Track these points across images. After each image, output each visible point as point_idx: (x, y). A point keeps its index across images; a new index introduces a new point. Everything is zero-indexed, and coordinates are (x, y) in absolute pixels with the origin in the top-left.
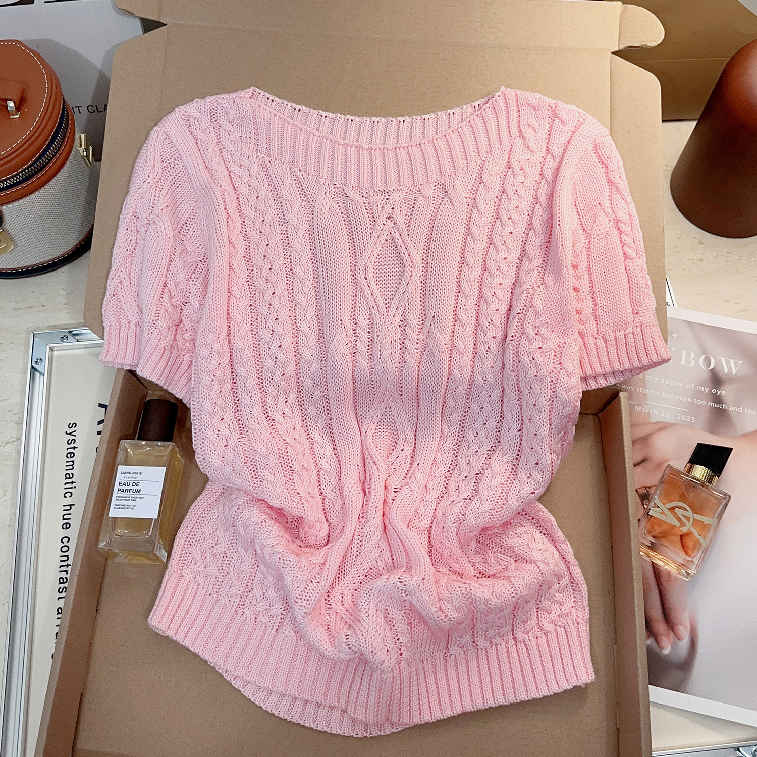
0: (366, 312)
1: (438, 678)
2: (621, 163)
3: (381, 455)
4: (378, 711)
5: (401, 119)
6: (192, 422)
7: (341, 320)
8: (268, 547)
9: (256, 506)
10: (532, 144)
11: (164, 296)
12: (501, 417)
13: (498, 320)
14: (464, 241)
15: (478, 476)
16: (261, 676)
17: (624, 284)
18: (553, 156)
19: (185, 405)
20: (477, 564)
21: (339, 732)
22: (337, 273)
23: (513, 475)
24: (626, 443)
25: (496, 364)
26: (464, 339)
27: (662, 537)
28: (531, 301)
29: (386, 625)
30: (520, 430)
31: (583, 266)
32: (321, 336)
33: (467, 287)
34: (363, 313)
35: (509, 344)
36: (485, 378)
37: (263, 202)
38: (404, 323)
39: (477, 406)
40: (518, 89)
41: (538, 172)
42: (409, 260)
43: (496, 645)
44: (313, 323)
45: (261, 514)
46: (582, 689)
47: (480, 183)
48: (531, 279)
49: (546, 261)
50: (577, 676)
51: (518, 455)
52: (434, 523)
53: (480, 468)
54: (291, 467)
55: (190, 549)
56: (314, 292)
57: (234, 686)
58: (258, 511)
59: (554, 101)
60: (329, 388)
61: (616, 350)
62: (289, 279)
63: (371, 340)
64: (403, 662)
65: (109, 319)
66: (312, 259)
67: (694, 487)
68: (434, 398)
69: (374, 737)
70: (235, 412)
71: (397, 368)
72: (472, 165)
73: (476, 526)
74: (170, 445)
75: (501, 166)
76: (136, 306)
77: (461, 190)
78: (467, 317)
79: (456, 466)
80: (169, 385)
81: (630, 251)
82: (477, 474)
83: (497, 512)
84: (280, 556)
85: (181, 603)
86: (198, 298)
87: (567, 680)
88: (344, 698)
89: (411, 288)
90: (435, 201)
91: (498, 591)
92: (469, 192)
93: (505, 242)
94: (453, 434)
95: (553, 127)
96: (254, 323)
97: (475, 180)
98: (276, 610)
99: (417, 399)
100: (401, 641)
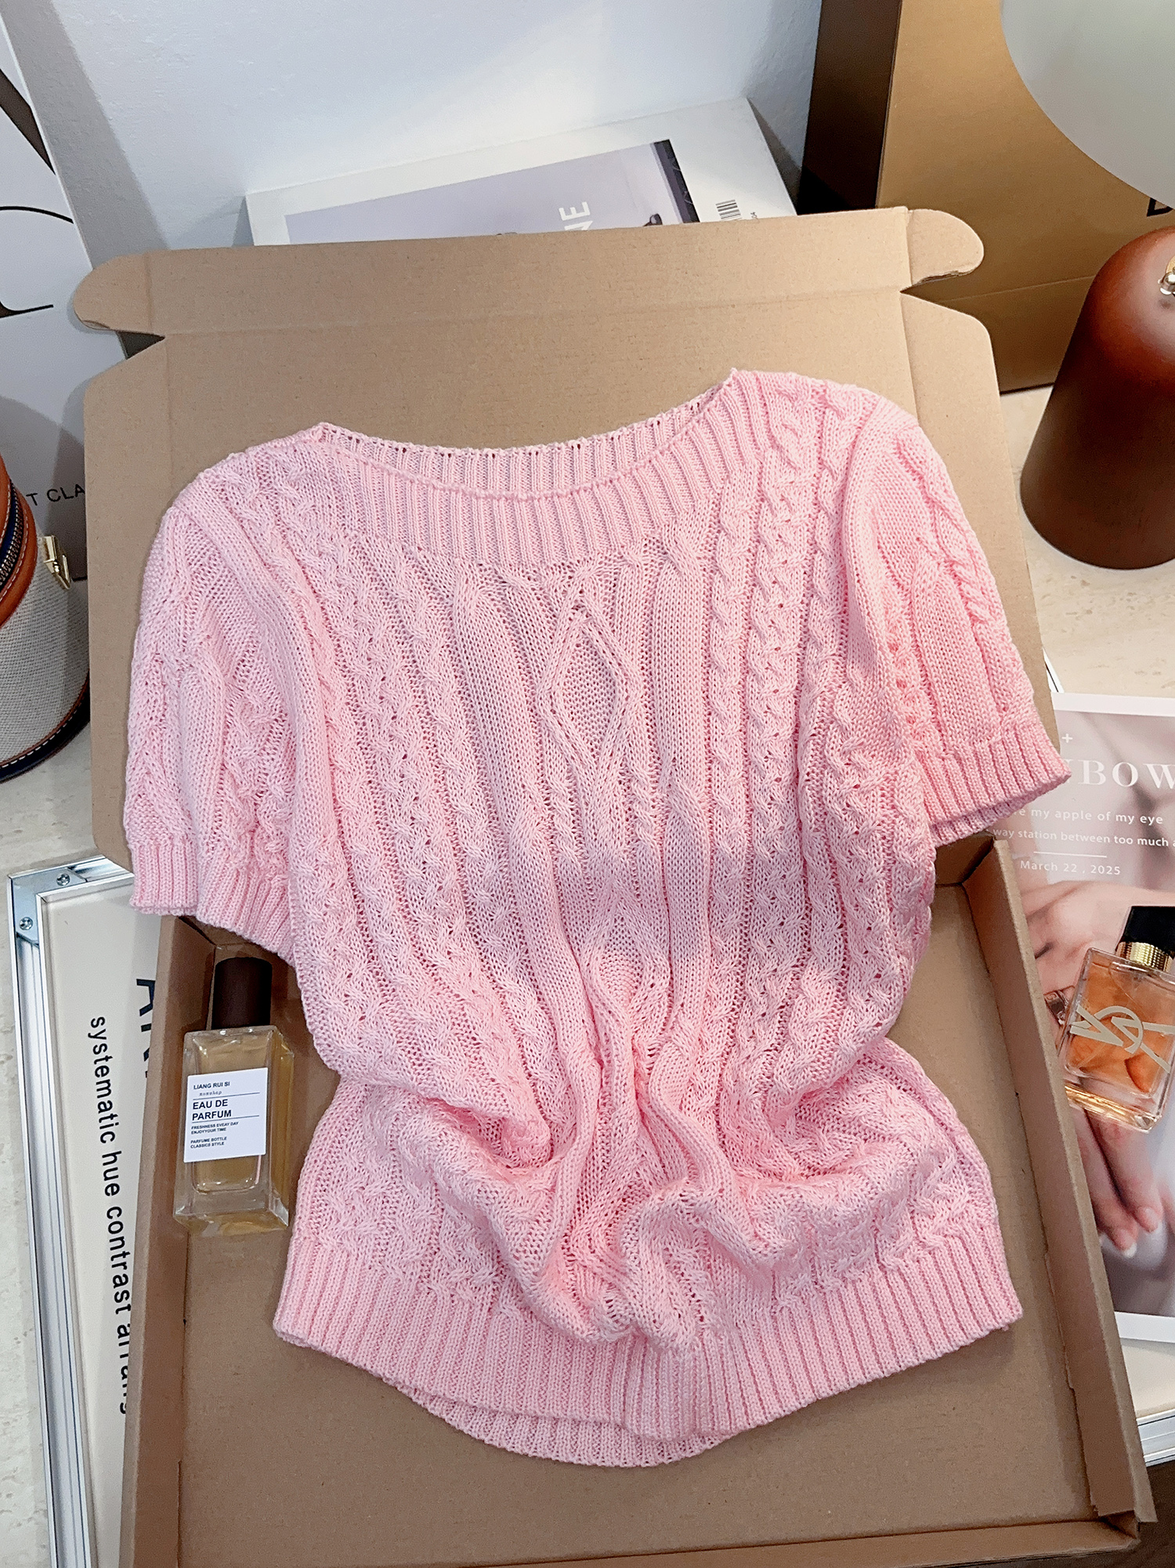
0: (561, 768)
1: (766, 1350)
2: (944, 469)
3: (619, 999)
4: (676, 1419)
5: (574, 443)
6: (300, 987)
7: (523, 786)
8: (457, 1175)
9: (426, 1112)
10: (794, 456)
11: (225, 786)
12: (807, 908)
13: (781, 751)
14: (706, 629)
15: (784, 1010)
16: (474, 1390)
17: (978, 665)
18: (831, 471)
19: (282, 962)
20: (801, 1154)
21: (617, 1463)
22: (505, 710)
23: (841, 1000)
24: (1016, 922)
25: (787, 823)
26: (729, 790)
27: (1098, 1067)
28: (831, 713)
29: (671, 1275)
30: (841, 926)
31: (907, 643)
32: (493, 817)
33: (721, 703)
35: (804, 787)
36: (772, 849)
37: (366, 609)
38: (627, 778)
39: (765, 897)
40: (759, 369)
41: (810, 501)
42: (620, 673)
43: (853, 1282)
44: (477, 797)
45: (435, 1123)
46: (1004, 1332)
47: (719, 532)
48: (825, 675)
49: (845, 644)
50: (993, 1314)
51: (844, 967)
52: (722, 1097)
53: (784, 997)
54: (474, 1039)
55: (325, 1198)
56: (470, 745)
57: (432, 1412)
58: (430, 1119)
59: (821, 382)
60: (518, 901)
61: (978, 773)
62: (428, 730)
63: (577, 812)
64: (707, 1332)
65: (137, 837)
66: (460, 692)
67: (1136, 979)
68: (693, 893)
69: (677, 1463)
70: (369, 962)
71: (625, 851)
72: (702, 504)
73: (794, 1091)
74: (269, 1029)
75: (748, 499)
76: (179, 809)
77: (690, 547)
78: (730, 753)
79: (744, 999)
80: (252, 932)
81: (979, 610)
82: (782, 1007)
83: (823, 1064)
84: (479, 1186)
85: (324, 1288)
86: (281, 781)
87: (978, 1322)
88: (616, 1409)
89: (630, 719)
90: (649, 571)
91: (846, 1192)
92: (703, 548)
93: (773, 622)
94: (732, 949)
95: (825, 424)
96: (380, 811)
97: (710, 527)
98: (483, 1277)
99: (666, 899)
100: (698, 1297)
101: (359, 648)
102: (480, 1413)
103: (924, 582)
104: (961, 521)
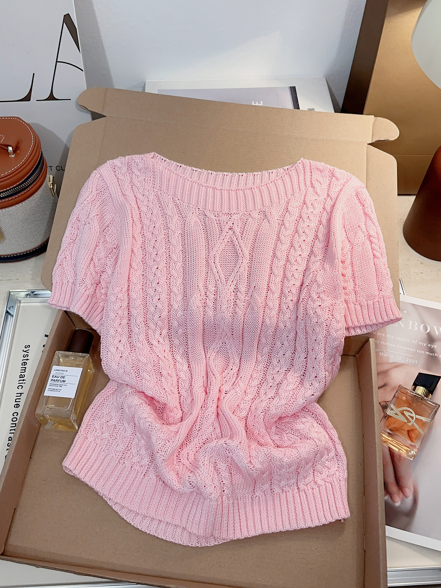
2: (372, 204)
3: (218, 371)
5: (241, 174)
6: (101, 342)
7: (198, 286)
8: (143, 419)
9: (137, 395)
10: (319, 191)
11: (91, 266)
12: (295, 350)
13: (295, 290)
14: (276, 244)
15: (278, 385)
18: (331, 198)
20: (275, 441)
21: (180, 543)
22: (197, 259)
23: (301, 385)
25: (292, 317)
26: (273, 301)
28: (315, 279)
29: (215, 472)
30: (306, 358)
31: (348, 261)
32: (185, 295)
33: (276, 270)
34: (211, 283)
35: (301, 303)
36: (285, 325)
37: (155, 216)
38: (236, 290)
39: (279, 343)
40: (311, 160)
41: (322, 207)
42: (241, 253)
43: (286, 492)
44: (181, 288)
45: (139, 400)
47: (287, 212)
48: (316, 266)
50: (338, 514)
51: (304, 373)
52: (249, 414)
53: (280, 380)
54: (161, 373)
55: (93, 422)
56: (182, 269)
57: (114, 509)
58: (138, 398)
59: (333, 168)
60: (188, 328)
61: (367, 312)
62: (168, 261)
63: (216, 300)
64: (225, 496)
65: (56, 279)
66: (182, 251)
68: (253, 336)
69: (203, 547)
70: (128, 338)
71: (230, 316)
72: (282, 201)
73: (276, 414)
74: (86, 356)
75: (299, 203)
76: (73, 273)
77: (275, 214)
78: (276, 288)
79: (265, 380)
81: (377, 254)
83: (289, 406)
86: (111, 269)
87: (332, 516)
88: (184, 520)
89: (242, 269)
90: (259, 221)
91: (288, 454)
92: (280, 217)
93: (300, 246)
94: (264, 361)
95: (332, 182)
96: (144, 285)
97: (284, 210)
98: (144, 462)
99: (243, 338)
100: (224, 482)
101: (150, 229)
102: (132, 513)
103: (359, 241)
104: (376, 222)
